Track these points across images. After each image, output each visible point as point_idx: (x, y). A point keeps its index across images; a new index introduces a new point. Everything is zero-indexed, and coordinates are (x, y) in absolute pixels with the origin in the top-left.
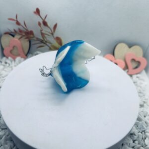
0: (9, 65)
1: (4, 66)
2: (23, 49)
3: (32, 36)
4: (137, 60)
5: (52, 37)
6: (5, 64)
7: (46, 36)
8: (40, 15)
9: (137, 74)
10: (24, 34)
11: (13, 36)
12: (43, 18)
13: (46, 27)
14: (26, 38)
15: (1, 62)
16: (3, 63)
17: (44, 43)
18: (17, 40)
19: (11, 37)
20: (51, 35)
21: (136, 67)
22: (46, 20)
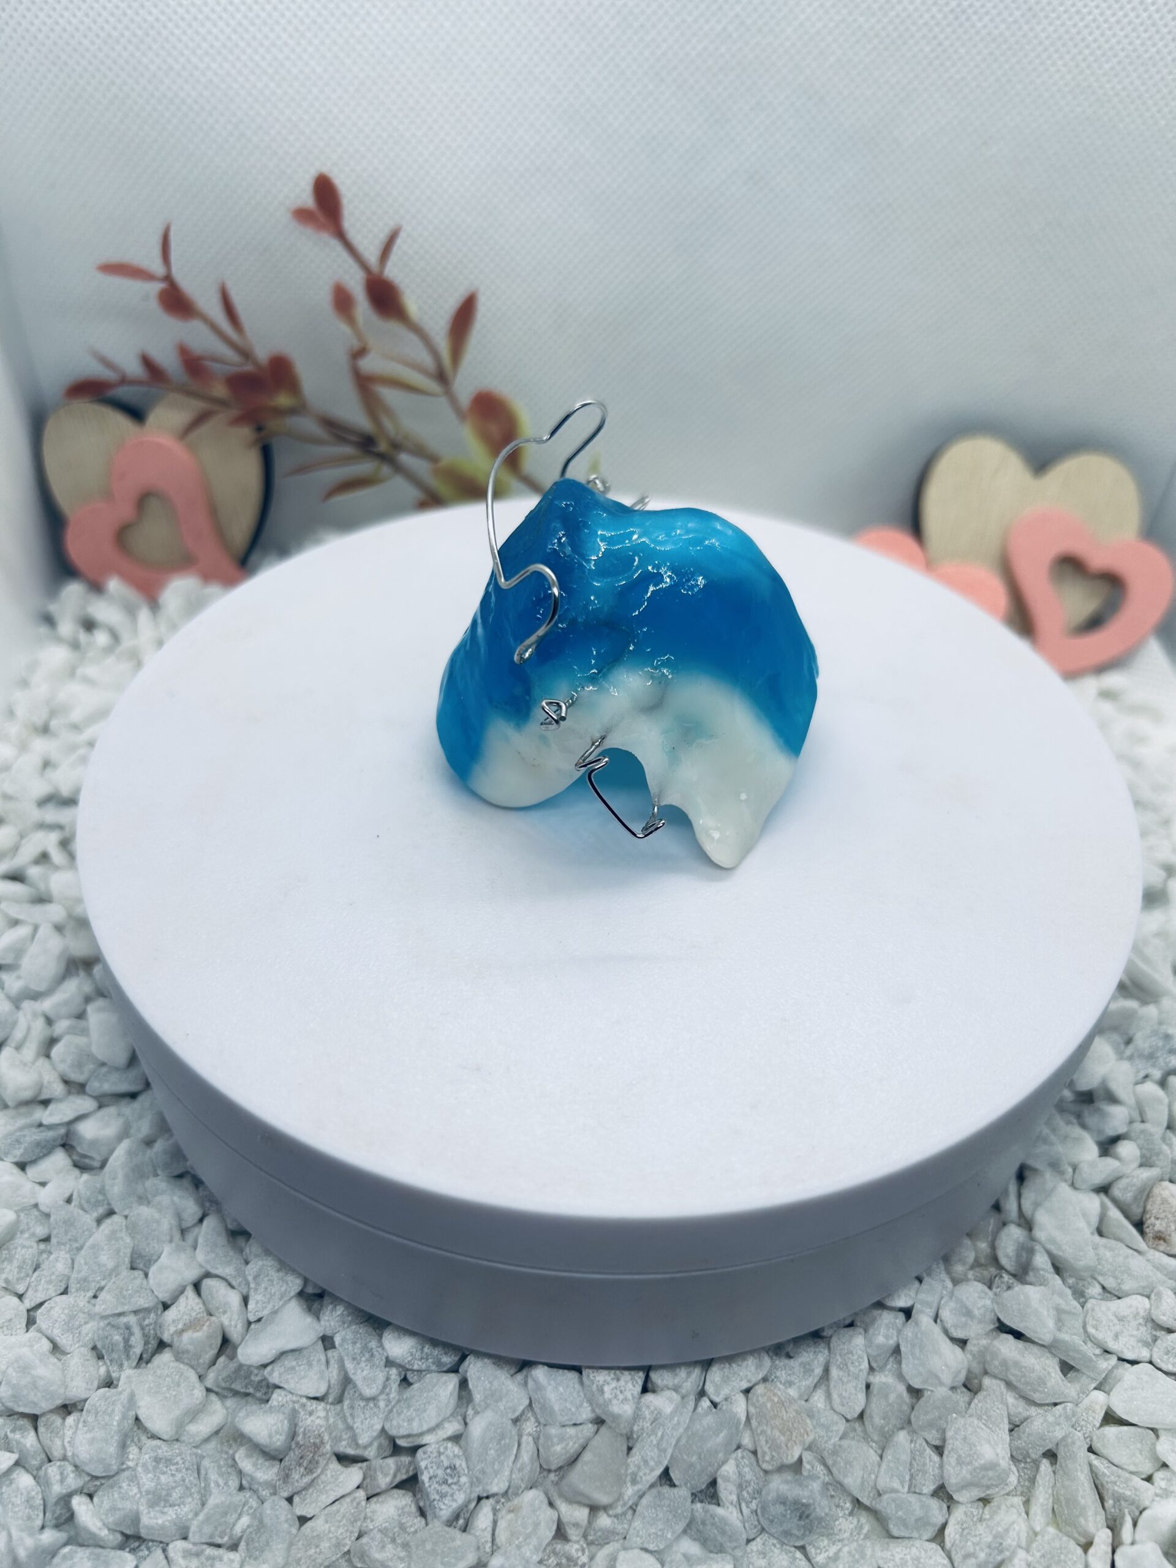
0: (115, 637)
1: (75, 645)
2: (213, 511)
3: (283, 400)
4: (1098, 561)
5: (443, 402)
6: (83, 636)
7: (389, 395)
8: (340, 235)
9: (1101, 669)
10: (220, 390)
11: (137, 414)
12: (371, 253)
13: (393, 326)
14: (238, 421)
15: (49, 620)
16: (67, 627)
17: (383, 457)
18: (167, 441)
19: (120, 422)
20: (433, 386)
21: (1094, 623)
22: (393, 272)
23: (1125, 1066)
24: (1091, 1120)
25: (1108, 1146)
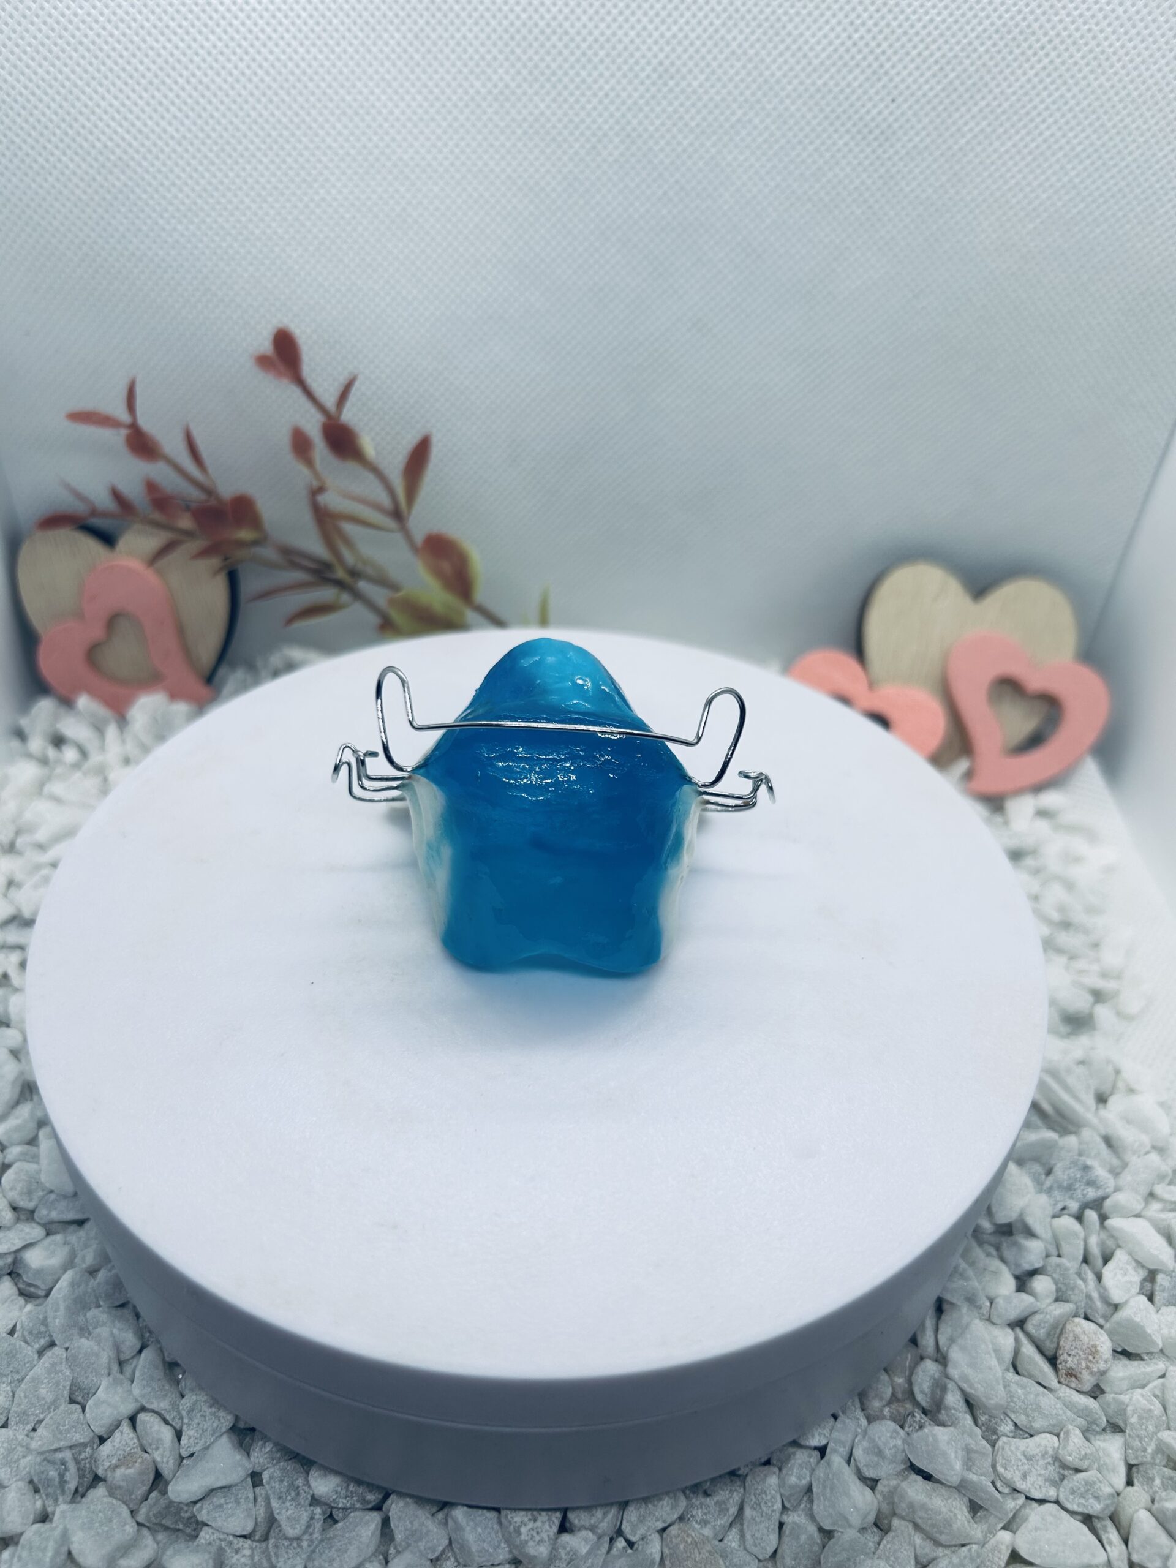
0: (84, 753)
1: (44, 761)
2: (181, 631)
3: (245, 534)
4: (1035, 682)
5: (398, 537)
6: (51, 752)
7: (348, 528)
8: (300, 381)
9: (1038, 788)
10: (186, 522)
11: (108, 539)
12: (329, 399)
13: (351, 466)
14: (204, 553)
15: (20, 735)
16: (37, 744)
17: (340, 584)
18: (136, 565)
19: (91, 546)
20: (390, 523)
21: (1035, 741)
22: (349, 416)
23: (1043, 1199)
24: (1008, 1254)
25: (1023, 1281)
